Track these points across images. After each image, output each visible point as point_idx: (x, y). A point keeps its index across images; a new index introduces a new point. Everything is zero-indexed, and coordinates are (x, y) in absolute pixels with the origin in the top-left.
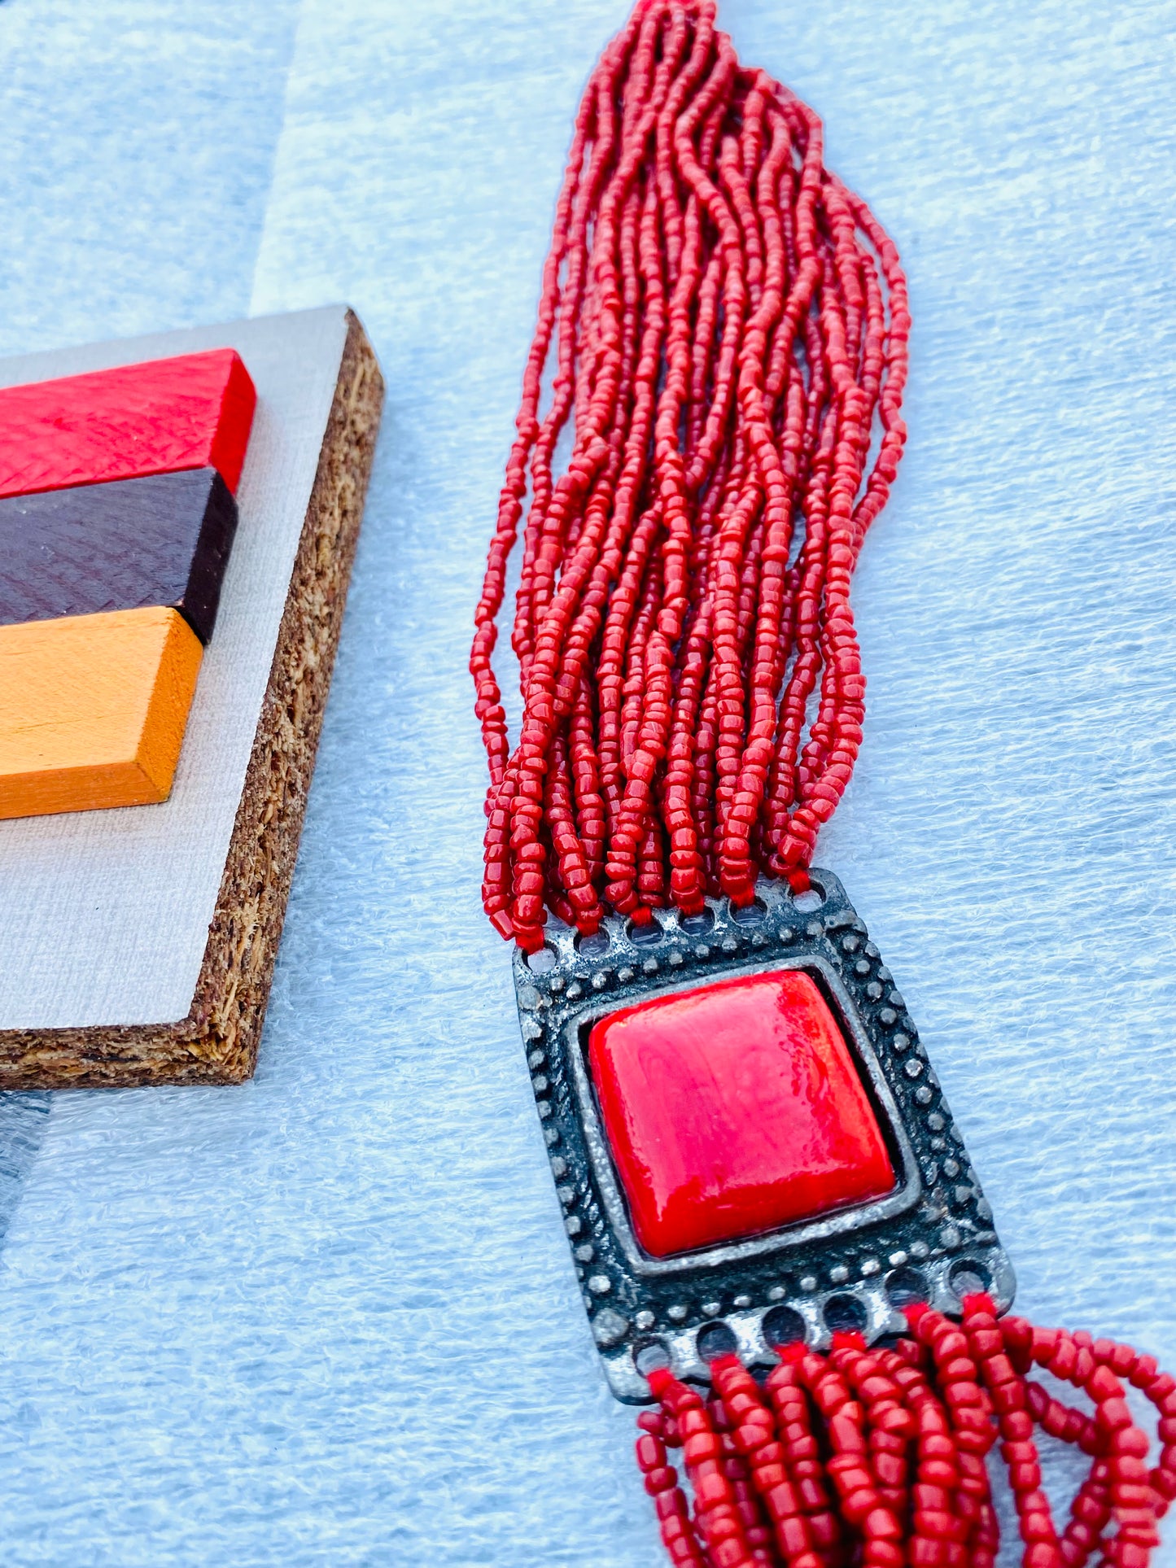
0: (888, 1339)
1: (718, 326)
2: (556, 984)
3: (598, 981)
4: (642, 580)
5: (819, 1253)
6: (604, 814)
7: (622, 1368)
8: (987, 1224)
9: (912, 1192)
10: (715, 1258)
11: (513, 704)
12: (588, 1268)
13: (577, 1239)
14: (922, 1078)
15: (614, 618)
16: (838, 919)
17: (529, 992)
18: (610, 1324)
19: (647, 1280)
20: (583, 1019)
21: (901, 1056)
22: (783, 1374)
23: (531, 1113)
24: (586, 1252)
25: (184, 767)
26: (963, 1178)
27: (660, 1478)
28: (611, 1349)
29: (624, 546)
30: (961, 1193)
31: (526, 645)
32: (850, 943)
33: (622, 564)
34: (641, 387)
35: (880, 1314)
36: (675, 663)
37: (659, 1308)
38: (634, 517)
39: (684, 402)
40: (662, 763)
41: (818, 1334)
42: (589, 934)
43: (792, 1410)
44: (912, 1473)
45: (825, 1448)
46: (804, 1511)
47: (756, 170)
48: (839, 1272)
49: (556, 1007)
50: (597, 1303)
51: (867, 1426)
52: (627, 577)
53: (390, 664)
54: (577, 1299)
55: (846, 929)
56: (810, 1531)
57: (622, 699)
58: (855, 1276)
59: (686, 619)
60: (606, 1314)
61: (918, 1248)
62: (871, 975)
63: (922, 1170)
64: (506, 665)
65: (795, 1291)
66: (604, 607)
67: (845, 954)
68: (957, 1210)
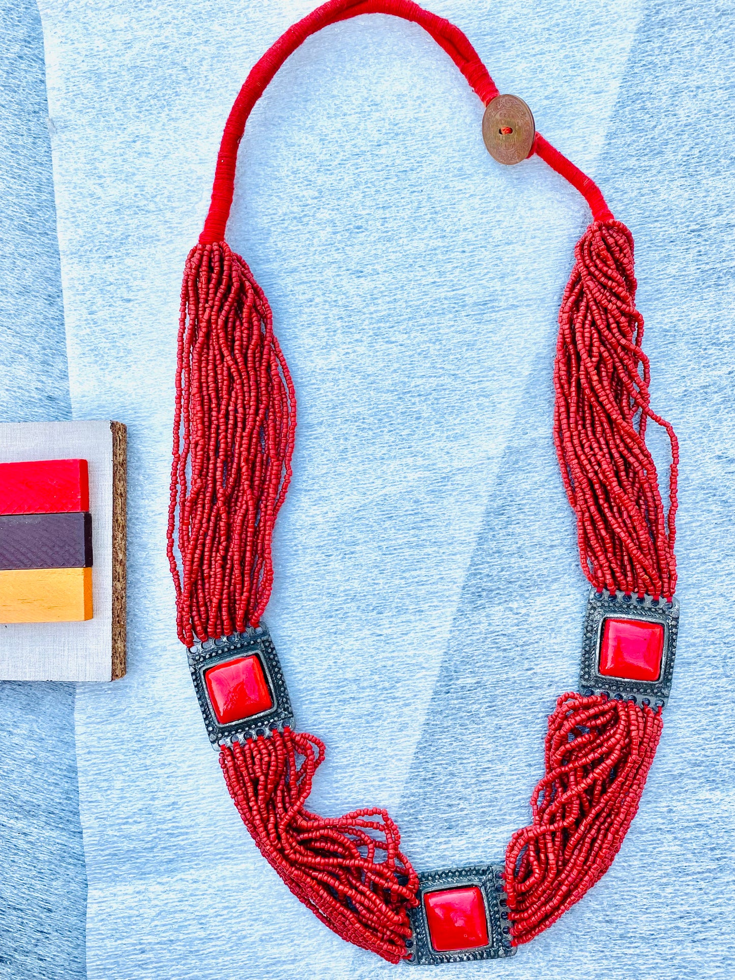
0: (269, 738)
1: (235, 425)
2: (197, 658)
3: (207, 656)
4: (214, 531)
5: (255, 722)
6: (207, 611)
7: (216, 745)
8: (291, 713)
9: (275, 708)
10: (233, 723)
11: (180, 568)
12: (208, 726)
13: (205, 719)
14: (280, 679)
15: (206, 549)
16: (265, 638)
17: (191, 661)
18: (213, 737)
19: (220, 728)
20: (204, 668)
21: (277, 673)
22: (247, 747)
23: (192, 685)
24: (207, 722)
25: (95, 607)
26: (287, 703)
27: (224, 766)
28: (213, 742)
29: (209, 520)
30: (286, 706)
31: (183, 547)
32: (267, 644)
33: (208, 528)
34: (211, 453)
35: (268, 732)
36: (223, 567)
37: (223, 733)
38: (211, 510)
39: (224, 462)
40: (220, 601)
41: (255, 737)
42: (204, 640)
43: (248, 755)
44: (268, 769)
45: (254, 763)
46: (249, 774)
47: (247, 349)
48: (260, 724)
49: (198, 664)
50: (209, 733)
51: (261, 759)
52: (210, 532)
53: (143, 547)
54: (207, 733)
55: (267, 641)
56: (250, 778)
57: (210, 576)
58: (263, 724)
59: (226, 549)
60: (212, 735)
61: (276, 719)
62: (271, 653)
63: (278, 700)
64: (178, 554)
65: (250, 728)
66: (204, 545)
67: (265, 647)
68: (285, 710)
